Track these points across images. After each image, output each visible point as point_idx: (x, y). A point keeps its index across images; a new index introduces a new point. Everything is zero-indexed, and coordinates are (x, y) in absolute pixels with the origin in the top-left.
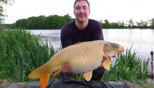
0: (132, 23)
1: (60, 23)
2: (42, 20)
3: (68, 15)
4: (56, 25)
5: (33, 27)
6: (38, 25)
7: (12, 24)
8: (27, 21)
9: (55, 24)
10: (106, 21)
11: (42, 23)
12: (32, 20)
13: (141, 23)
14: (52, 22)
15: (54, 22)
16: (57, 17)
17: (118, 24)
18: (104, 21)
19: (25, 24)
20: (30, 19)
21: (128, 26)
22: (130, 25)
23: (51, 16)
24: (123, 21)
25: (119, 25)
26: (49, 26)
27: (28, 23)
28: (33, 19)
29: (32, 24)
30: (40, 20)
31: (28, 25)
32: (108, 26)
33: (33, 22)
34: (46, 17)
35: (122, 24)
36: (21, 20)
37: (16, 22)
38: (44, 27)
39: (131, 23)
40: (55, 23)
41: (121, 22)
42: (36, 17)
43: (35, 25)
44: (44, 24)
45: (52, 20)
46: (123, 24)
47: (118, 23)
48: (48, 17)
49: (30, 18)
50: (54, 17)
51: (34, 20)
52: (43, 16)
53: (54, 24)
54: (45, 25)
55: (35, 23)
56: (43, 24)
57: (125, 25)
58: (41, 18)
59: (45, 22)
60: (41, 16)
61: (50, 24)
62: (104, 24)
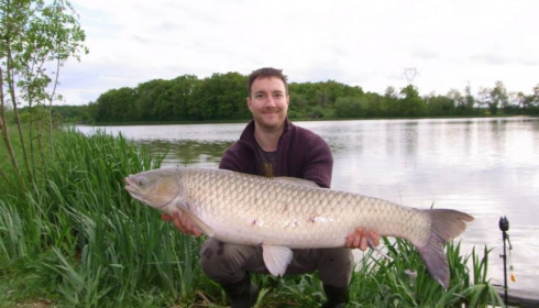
0: (503, 97)
2: (187, 91)
4: (235, 109)
5: (157, 115)
6: (171, 107)
7: (85, 106)
8: (137, 96)
9: (229, 105)
10: (410, 91)
11: (186, 100)
12: (152, 92)
13: (534, 96)
14: (219, 97)
15: (225, 97)
16: (236, 79)
17: (452, 101)
18: (403, 92)
19: (130, 106)
20: (145, 87)
21: (486, 106)
22: (496, 103)
23: (216, 76)
24: (468, 90)
25: (456, 104)
26: (210, 110)
27: (139, 101)
28: (156, 89)
29: (151, 105)
30: (180, 91)
31: (139, 108)
32: (414, 109)
33: (154, 98)
34: (201, 81)
35: (465, 101)
36: (114, 91)
37: (99, 100)
38: (193, 115)
39: (497, 97)
40: (231, 101)
41: (464, 94)
42: (167, 82)
43: (162, 108)
44: (191, 106)
45: (221, 92)
46: (470, 99)
47: (453, 96)
48: (207, 79)
49: (146, 84)
50: (226, 79)
51: (159, 92)
52: (190, 77)
53: (226, 102)
54: (195, 109)
55: (164, 102)
56: (189, 103)
57: (476, 105)
58: (184, 82)
59: (196, 99)
60: (182, 79)
61: (214, 103)
62: (402, 100)
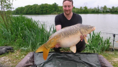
0: (106, 9)
1: (50, 10)
2: (36, 8)
3: (55, 4)
4: (47, 12)
6: (32, 11)
7: (13, 11)
9: (45, 11)
10: (85, 8)
14: (43, 9)
15: (44, 9)
16: (47, 5)
19: (23, 11)
21: (102, 11)
22: (104, 11)
23: (42, 4)
25: (96, 11)
26: (41, 12)
27: (25, 10)
28: (29, 7)
29: (28, 11)
30: (34, 8)
32: (86, 12)
33: (28, 9)
34: (39, 6)
35: (98, 10)
36: (19, 8)
37: (16, 10)
38: (37, 13)
39: (104, 9)
40: (46, 10)
41: (97, 9)
42: (31, 6)
43: (30, 12)
44: (37, 11)
49: (26, 6)
50: (45, 5)
51: (29, 8)
52: (36, 4)
53: (45, 10)
54: (38, 12)
55: (31, 10)
56: (36, 11)
57: (100, 11)
59: (38, 9)
60: (34, 5)
61: (42, 10)
62: (84, 10)
